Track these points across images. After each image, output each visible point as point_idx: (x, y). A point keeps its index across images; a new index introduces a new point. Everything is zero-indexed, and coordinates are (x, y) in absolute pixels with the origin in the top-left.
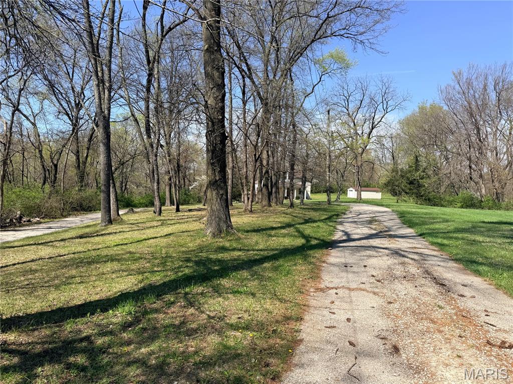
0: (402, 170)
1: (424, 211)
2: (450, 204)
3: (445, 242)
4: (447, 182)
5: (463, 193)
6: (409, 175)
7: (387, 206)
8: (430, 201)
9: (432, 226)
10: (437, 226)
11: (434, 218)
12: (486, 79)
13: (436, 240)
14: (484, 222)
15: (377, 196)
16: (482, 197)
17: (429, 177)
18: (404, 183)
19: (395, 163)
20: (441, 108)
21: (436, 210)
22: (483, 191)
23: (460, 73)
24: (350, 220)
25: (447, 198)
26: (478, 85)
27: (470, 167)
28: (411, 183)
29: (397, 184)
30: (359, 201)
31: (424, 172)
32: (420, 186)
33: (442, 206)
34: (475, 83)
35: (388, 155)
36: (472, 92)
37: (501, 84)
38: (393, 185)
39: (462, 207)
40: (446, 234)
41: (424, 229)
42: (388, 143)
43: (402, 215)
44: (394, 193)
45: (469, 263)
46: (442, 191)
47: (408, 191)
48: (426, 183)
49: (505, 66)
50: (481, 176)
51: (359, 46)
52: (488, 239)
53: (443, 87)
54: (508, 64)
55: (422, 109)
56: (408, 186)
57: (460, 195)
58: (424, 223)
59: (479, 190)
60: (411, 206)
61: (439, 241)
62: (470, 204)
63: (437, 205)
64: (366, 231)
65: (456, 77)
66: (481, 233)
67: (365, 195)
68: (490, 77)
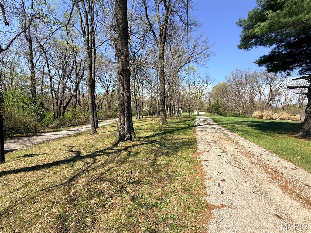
0: (212, 105)
1: (221, 118)
2: (229, 116)
3: (226, 126)
4: (228, 109)
5: (233, 113)
6: (215, 106)
7: (208, 116)
8: (222, 115)
9: (222, 122)
10: (224, 122)
11: (223, 120)
12: (242, 74)
13: (223, 125)
14: (239, 121)
15: (204, 113)
16: (240, 114)
17: (222, 107)
18: (213, 109)
19: (210, 102)
20: (226, 84)
21: (224, 118)
22: (240, 112)
23: (233, 72)
24: (198, 120)
25: (228, 114)
26: (239, 76)
27: (236, 104)
28: (216, 109)
29: (211, 109)
30: (198, 115)
31: (220, 105)
32: (219, 110)
33: (226, 116)
34: (238, 75)
35: (208, 99)
36: (237, 78)
37: (247, 75)
38: (210, 109)
39: (233, 117)
40: (227, 124)
41: (220, 123)
42: (208, 96)
43: (213, 119)
44: (210, 112)
45: (232, 130)
46: (226, 112)
47: (214, 112)
48: (221, 109)
49: (249, 69)
50: (240, 107)
51: (200, 65)
52: (238, 125)
53: (227, 77)
54: (250, 68)
55: (220, 84)
56: (215, 110)
57: (232, 113)
58: (220, 121)
59: (239, 111)
60: (215, 116)
61: (225, 126)
62: (236, 116)
63: (224, 116)
64: (204, 123)
65: (232, 73)
66: (237, 124)
67: (200, 113)
68: (244, 73)
